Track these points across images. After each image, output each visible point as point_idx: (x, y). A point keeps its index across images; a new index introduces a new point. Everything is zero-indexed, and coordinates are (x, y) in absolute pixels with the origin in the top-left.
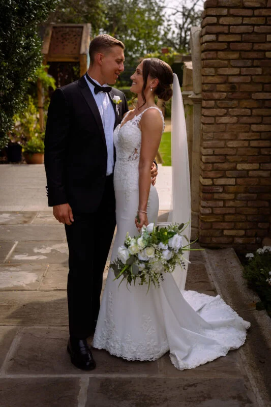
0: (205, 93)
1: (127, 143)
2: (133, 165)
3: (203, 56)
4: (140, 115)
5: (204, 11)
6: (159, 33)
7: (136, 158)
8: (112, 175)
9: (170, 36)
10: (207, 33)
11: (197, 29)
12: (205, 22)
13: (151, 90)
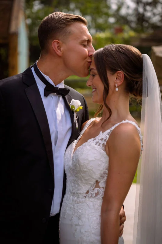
1: (85, 172)
2: (91, 204)
4: (108, 131)
6: (109, 7)
7: (97, 194)
8: (58, 215)
9: (123, 11)
13: (117, 89)
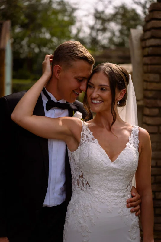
5: (149, 15)
10: (153, 37)
11: (137, 32)
12: (149, 25)
13: (119, 103)
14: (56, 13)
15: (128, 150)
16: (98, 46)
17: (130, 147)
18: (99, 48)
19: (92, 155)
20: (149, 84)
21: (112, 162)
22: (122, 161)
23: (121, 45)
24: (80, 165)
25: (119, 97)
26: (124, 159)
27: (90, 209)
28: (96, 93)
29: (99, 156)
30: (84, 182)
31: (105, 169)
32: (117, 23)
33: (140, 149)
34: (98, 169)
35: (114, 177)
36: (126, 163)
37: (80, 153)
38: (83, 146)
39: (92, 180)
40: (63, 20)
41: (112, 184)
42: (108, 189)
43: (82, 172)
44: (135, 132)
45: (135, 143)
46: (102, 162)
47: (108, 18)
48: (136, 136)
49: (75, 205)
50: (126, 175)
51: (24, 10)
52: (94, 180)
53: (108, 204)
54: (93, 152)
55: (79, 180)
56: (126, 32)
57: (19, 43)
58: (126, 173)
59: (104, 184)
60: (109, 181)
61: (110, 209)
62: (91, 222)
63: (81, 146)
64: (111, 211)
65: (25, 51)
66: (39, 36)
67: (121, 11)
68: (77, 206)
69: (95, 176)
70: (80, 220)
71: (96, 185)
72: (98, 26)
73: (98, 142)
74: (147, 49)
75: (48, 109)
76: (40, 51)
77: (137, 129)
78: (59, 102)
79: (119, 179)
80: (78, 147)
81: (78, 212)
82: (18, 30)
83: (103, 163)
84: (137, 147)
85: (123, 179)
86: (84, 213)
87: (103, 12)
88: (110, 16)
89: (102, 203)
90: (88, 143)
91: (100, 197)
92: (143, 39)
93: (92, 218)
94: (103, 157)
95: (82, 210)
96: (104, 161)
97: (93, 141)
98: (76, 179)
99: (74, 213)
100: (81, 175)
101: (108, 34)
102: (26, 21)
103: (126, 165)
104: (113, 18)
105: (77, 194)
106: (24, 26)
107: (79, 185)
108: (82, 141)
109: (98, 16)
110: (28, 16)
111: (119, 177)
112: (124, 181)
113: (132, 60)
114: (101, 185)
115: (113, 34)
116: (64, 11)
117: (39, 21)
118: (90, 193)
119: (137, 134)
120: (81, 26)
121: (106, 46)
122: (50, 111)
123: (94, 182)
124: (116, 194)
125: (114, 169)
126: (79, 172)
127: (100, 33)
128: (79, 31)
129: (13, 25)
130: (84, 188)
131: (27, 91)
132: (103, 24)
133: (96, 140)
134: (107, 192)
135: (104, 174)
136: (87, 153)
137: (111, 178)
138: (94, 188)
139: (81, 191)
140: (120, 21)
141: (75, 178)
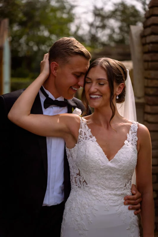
0: (150, 98)
3: (147, 57)
5: (149, 11)
10: (153, 33)
11: (137, 28)
12: (150, 22)
13: (118, 97)
14: (54, 10)
15: (126, 148)
16: (97, 43)
17: (128, 145)
18: (99, 46)
19: (89, 153)
20: (149, 81)
21: (109, 161)
22: (120, 160)
23: (121, 42)
24: (77, 163)
25: (118, 91)
26: (121, 158)
27: (87, 207)
28: (94, 88)
29: (96, 154)
30: (81, 180)
31: (102, 167)
32: (117, 20)
33: (139, 147)
34: (94, 167)
35: (111, 176)
36: (123, 163)
37: (77, 151)
38: (80, 143)
39: (89, 179)
40: (62, 18)
41: (110, 183)
42: (106, 187)
43: (79, 169)
44: (134, 129)
45: (134, 140)
46: (99, 160)
47: (107, 14)
48: (135, 133)
49: (72, 203)
50: (123, 174)
51: (22, 8)
52: (91, 179)
53: (106, 202)
54: (90, 151)
55: (76, 178)
56: (126, 29)
57: (18, 41)
58: (123, 172)
59: (102, 183)
60: (106, 179)
61: (107, 207)
62: (88, 220)
63: (78, 143)
64: (108, 209)
65: (23, 50)
66: (37, 34)
67: (121, 8)
68: (74, 204)
69: (92, 174)
70: (77, 217)
71: (93, 184)
72: (98, 23)
73: (95, 140)
74: (147, 46)
75: (46, 107)
76: (39, 49)
77: (136, 125)
78: (57, 99)
79: (117, 178)
80: (76, 145)
81: (75, 210)
82: (16, 28)
83: (100, 162)
84: (136, 145)
85: (120, 178)
86: (81, 211)
87: (102, 9)
88: (109, 13)
89: (99, 200)
90: (86, 141)
91: (97, 195)
92: (143, 36)
93: (89, 215)
94: (100, 156)
95: (79, 208)
96: (101, 160)
97: (91, 139)
98: (74, 177)
99: (71, 211)
100: (78, 173)
101: (107, 31)
102: (25, 19)
103: (124, 164)
104: (113, 14)
105: (74, 192)
106: (22, 24)
107: (76, 183)
108: (79, 138)
109: (98, 13)
110: (26, 14)
111: (116, 175)
112: (122, 180)
113: (133, 57)
114: (99, 183)
115: (113, 30)
116: (62, 8)
117: (37, 19)
118: (87, 191)
119: (136, 131)
120: (80, 24)
121: (106, 43)
122: (48, 109)
123: (91, 181)
124: (113, 192)
125: (111, 168)
126: (76, 169)
127: (100, 30)
128: (78, 28)
129: (11, 23)
130: (81, 186)
131: (24, 90)
132: (102, 21)
133: (94, 138)
134: (104, 191)
135: (101, 173)
136: (84, 151)
137: (108, 176)
138: (91, 186)
139: (78, 189)
140: (120, 18)
141: (73, 175)
